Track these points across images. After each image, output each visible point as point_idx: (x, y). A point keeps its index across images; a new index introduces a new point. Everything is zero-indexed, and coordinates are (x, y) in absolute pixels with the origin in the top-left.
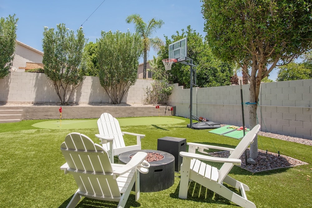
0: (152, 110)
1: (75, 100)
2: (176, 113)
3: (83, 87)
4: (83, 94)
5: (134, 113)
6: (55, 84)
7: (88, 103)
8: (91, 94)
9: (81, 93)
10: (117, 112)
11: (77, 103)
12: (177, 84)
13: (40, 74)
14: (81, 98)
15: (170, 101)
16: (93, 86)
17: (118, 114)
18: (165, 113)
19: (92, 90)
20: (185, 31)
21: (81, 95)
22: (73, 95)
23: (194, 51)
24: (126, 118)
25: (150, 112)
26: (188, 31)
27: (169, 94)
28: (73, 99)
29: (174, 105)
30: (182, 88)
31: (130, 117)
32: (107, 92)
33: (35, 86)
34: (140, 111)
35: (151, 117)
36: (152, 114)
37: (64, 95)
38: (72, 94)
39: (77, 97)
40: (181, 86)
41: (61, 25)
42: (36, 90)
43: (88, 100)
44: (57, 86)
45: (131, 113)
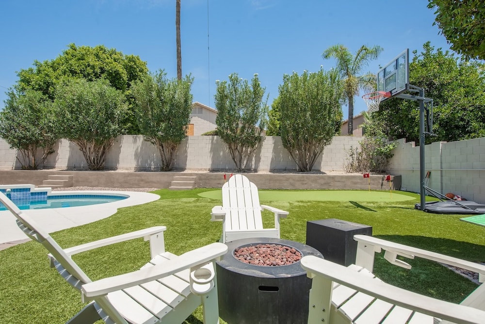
0: (359, 181)
1: (253, 167)
2: (402, 186)
3: (263, 150)
4: (262, 159)
5: (328, 183)
6: (230, 148)
7: (269, 170)
8: (272, 159)
9: (260, 158)
10: (304, 182)
11: (256, 171)
12: (404, 140)
13: (215, 137)
14: (260, 164)
15: (391, 166)
16: (275, 150)
17: (306, 185)
18: (382, 185)
19: (273, 153)
20: (418, 53)
22: (252, 160)
23: (437, 82)
24: (318, 190)
25: (356, 183)
26: (425, 52)
27: (389, 156)
28: (252, 165)
29: (398, 174)
30: (412, 145)
31: (324, 190)
32: (292, 155)
33: (211, 152)
34: (339, 181)
35: (356, 190)
36: (359, 186)
37: (240, 161)
38: (249, 160)
39: (255, 163)
40: (411, 143)
41: (233, 76)
42: (212, 155)
43: (269, 166)
44: (232, 150)
45: (325, 183)
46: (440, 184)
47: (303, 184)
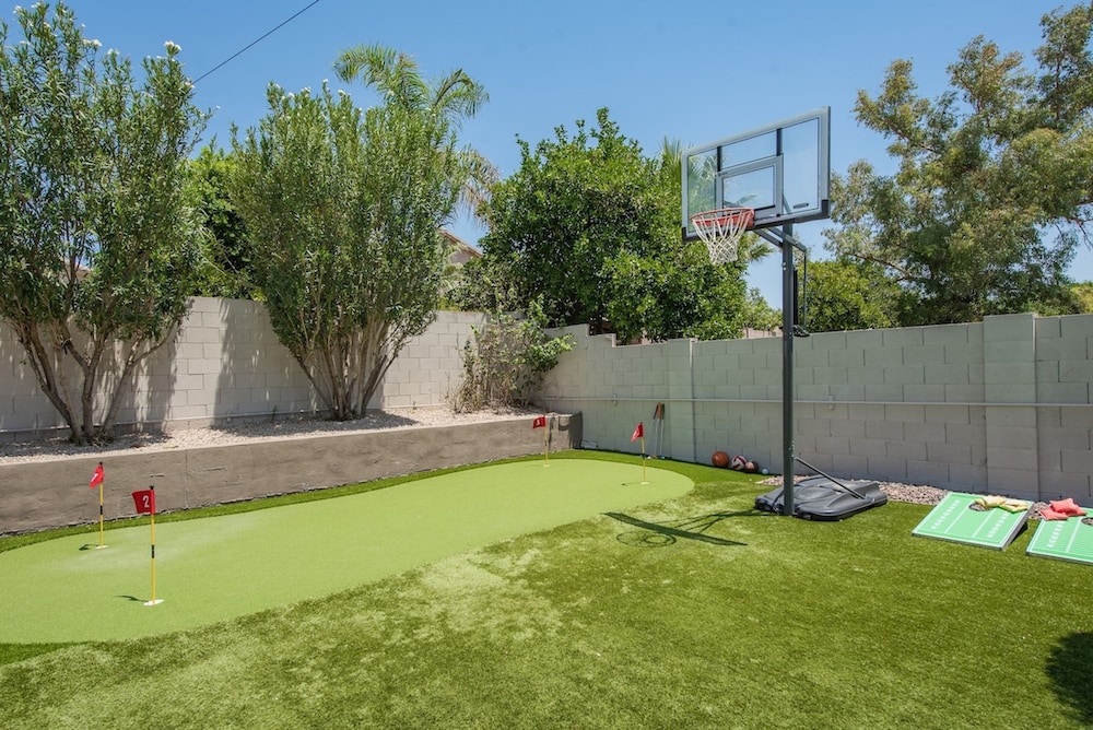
0: (505, 435)
1: (142, 414)
2: (584, 438)
3: (183, 351)
4: (182, 381)
5: (438, 452)
6: (28, 340)
7: (208, 423)
8: (223, 379)
9: (171, 380)
10: (372, 457)
11: (157, 432)
12: (585, 327)
14: (175, 400)
16: (234, 341)
17: (378, 466)
18: (550, 441)
19: (226, 357)
20: (587, 131)
21: (176, 387)
22: (133, 389)
23: (639, 202)
25: (498, 443)
26: (599, 131)
28: (134, 409)
29: (577, 408)
30: (610, 340)
31: (425, 474)
34: (463, 442)
36: (506, 448)
37: (88, 397)
38: (124, 388)
39: (150, 400)
40: (607, 336)
43: (211, 408)
44: (40, 350)
45: (429, 454)
46: (691, 432)
47: (368, 464)
